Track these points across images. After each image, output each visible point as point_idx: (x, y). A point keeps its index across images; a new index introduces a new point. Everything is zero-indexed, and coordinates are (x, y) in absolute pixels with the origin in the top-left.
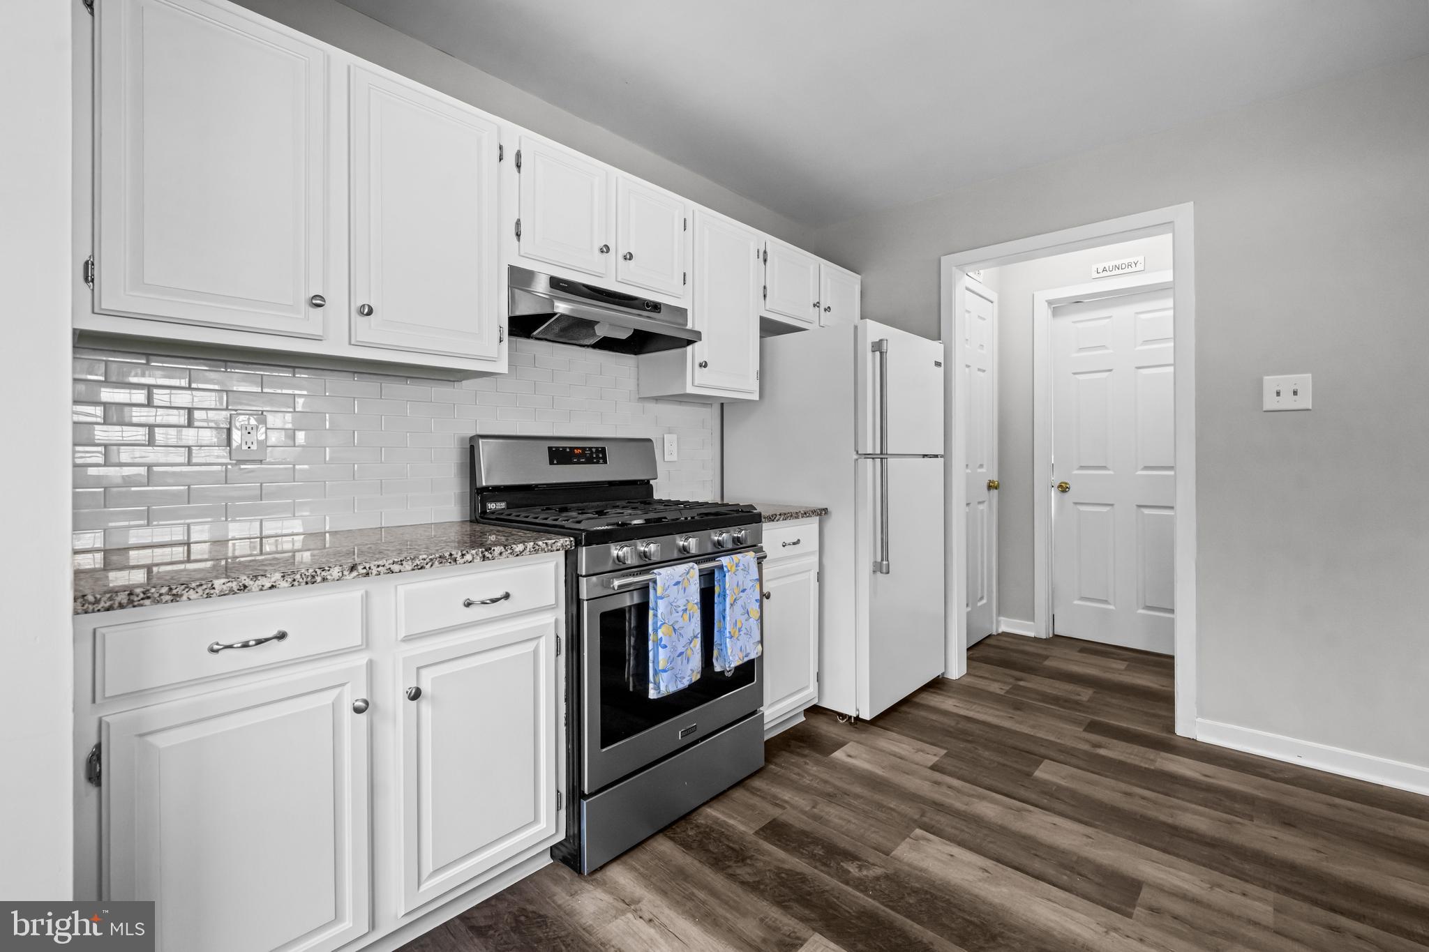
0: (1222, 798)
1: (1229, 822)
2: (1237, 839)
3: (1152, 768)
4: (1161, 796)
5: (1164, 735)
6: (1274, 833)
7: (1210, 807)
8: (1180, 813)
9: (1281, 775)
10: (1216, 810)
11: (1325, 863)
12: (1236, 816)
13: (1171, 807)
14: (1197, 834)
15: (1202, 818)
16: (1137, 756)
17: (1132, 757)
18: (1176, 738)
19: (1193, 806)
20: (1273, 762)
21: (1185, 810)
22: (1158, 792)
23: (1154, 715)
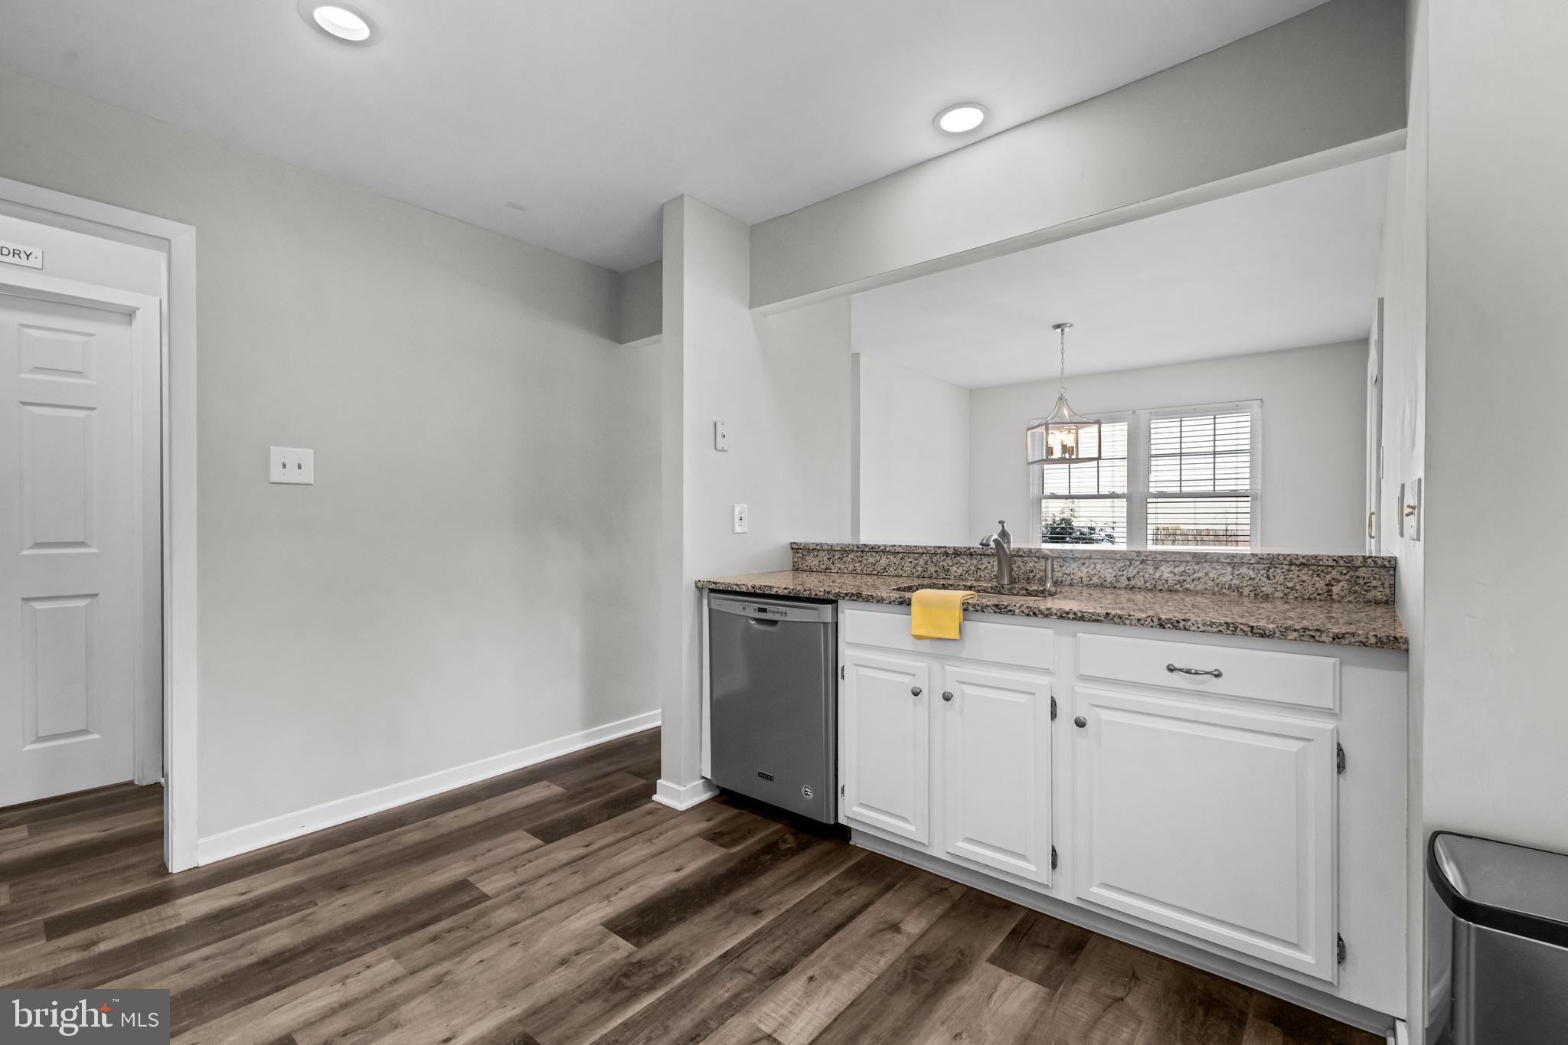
0: (278, 903)
1: (303, 920)
2: (321, 929)
3: (183, 922)
4: (220, 944)
5: (158, 882)
6: (341, 902)
7: (276, 919)
8: (255, 944)
9: (299, 853)
10: (282, 917)
11: (389, 899)
12: (303, 910)
13: (242, 946)
14: (289, 950)
15: (279, 934)
16: (153, 922)
17: (148, 927)
18: (175, 877)
19: (260, 929)
20: (283, 845)
21: (256, 938)
22: (215, 942)
23: (128, 867)
